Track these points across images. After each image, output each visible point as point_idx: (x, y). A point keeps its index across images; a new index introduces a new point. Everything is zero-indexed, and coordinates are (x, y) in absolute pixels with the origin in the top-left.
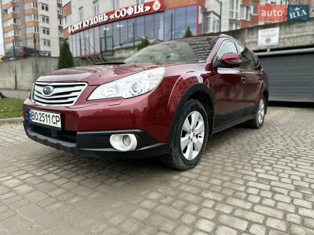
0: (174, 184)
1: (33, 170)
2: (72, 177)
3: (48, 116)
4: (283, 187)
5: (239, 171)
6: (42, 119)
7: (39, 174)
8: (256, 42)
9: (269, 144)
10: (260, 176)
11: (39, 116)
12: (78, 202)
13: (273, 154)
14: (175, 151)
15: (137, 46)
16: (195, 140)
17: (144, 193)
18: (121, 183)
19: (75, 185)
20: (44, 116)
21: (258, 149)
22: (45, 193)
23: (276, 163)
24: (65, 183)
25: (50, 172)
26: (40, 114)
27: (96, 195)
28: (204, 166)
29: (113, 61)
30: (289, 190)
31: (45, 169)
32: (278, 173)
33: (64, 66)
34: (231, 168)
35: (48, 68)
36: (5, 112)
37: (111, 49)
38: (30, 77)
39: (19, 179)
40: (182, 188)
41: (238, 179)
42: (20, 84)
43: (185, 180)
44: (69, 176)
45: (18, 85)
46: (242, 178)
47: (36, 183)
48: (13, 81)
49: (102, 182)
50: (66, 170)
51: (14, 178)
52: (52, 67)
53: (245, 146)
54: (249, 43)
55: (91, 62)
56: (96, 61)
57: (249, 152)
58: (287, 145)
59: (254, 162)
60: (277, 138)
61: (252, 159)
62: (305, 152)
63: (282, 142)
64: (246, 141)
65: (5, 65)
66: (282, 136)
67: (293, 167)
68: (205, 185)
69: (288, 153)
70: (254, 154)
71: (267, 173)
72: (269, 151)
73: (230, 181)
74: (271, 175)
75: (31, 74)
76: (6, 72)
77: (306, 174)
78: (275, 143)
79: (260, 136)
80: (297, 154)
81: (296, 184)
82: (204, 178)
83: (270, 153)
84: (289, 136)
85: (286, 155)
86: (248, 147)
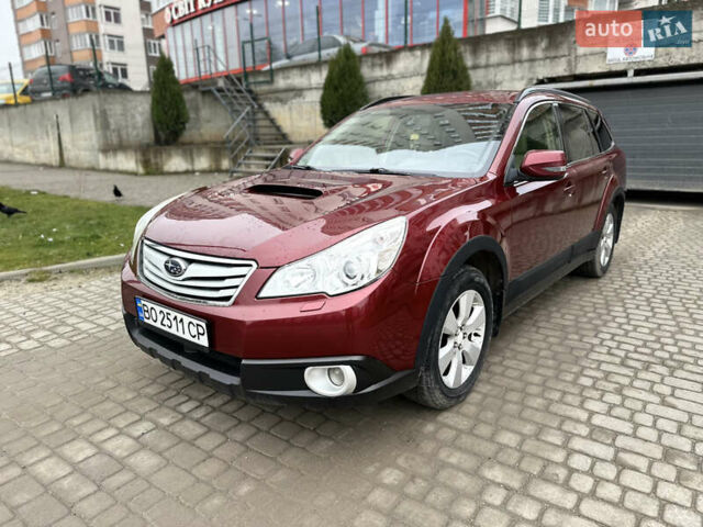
1: (151, 411)
2: (229, 430)
3: (179, 319)
4: (640, 451)
5: (554, 408)
6: (166, 322)
7: (165, 421)
8: (604, 55)
9: (620, 326)
10: (597, 420)
11: (160, 317)
12: (251, 493)
13: (627, 357)
14: (428, 379)
15: (326, 62)
16: (467, 345)
17: (371, 469)
18: (325, 444)
19: (238, 449)
20: (171, 318)
21: (596, 341)
22: (185, 470)
23: (631, 385)
24: (219, 446)
25: (185, 416)
26: (161, 312)
27: (281, 476)
28: (486, 396)
29: (272, 96)
30: (652, 461)
31: (174, 409)
32: (633, 414)
33: (166, 113)
34: (539, 401)
35: (129, 119)
36: (57, 244)
37: (267, 68)
38: (91, 140)
39: (129, 436)
40: (443, 455)
41: (552, 431)
42: (70, 154)
43: (447, 434)
44: (223, 427)
45: (65, 156)
46: (559, 429)
47: (165, 444)
48: (54, 147)
49: (287, 441)
50: (214, 409)
51: (120, 432)
52: (137, 116)
53: (568, 333)
54: (585, 55)
55: (224, 102)
56: (235, 97)
57: (576, 353)
58: (659, 329)
59: (586, 381)
60: (637, 308)
61: (581, 374)
62: (694, 349)
63: (646, 321)
64: (572, 317)
65: (34, 110)
66: (648, 301)
67: (665, 395)
68: (487, 448)
69: (658, 354)
70: (587, 357)
71: (609, 414)
72: (618, 348)
73: (536, 437)
74: (619, 418)
75: (93, 131)
76: (37, 127)
77: (690, 414)
78: (633, 323)
79: (601, 301)
80: (676, 357)
81: (666, 442)
82: (484, 430)
83: (621, 353)
84: (665, 301)
85: (652, 360)
86: (576, 337)
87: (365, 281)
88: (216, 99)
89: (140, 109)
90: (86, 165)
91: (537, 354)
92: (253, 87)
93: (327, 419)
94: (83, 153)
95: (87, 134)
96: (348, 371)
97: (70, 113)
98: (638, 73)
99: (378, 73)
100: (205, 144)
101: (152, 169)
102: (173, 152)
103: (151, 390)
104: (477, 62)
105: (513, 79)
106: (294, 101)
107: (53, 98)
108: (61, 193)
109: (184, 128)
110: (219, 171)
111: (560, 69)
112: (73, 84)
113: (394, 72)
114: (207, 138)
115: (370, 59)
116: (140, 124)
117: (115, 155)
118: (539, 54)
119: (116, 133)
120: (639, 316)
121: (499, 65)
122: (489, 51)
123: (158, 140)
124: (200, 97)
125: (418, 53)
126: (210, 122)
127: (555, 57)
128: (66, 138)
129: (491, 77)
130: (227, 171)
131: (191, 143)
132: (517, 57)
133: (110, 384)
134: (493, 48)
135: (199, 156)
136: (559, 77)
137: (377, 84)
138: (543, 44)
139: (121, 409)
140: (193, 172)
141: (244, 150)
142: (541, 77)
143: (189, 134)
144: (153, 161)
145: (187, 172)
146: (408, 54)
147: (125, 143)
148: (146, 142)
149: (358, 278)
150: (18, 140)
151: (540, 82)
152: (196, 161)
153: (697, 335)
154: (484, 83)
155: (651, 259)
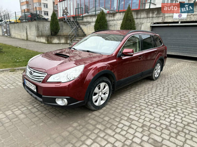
0: (87, 119)
1: (27, 105)
2: (43, 111)
3: (31, 85)
4: (137, 125)
6: (29, 85)
7: (30, 108)
8: (172, 16)
9: (152, 94)
10: (131, 117)
12: (42, 125)
13: (148, 102)
15: (97, 15)
16: (103, 96)
17: (72, 123)
18: (64, 116)
19: (44, 115)
21: (143, 97)
22: (30, 119)
23: (145, 109)
25: (35, 107)
26: (28, 83)
27: (51, 122)
28: (107, 108)
29: (83, 23)
30: (138, 127)
31: (33, 105)
32: (141, 116)
33: (53, 27)
34: (120, 111)
35: (44, 28)
36: (19, 62)
37: (82, 16)
38: (34, 33)
39: (21, 110)
40: (89, 121)
41: (118, 118)
42: (29, 37)
43: (93, 116)
44: (42, 110)
45: (28, 38)
46: (120, 118)
47: (27, 113)
48: (25, 35)
49: (55, 115)
50: (42, 106)
51: (19, 109)
52: (46, 27)
53: (137, 94)
54: (167, 17)
55: (69, 25)
56: (72, 24)
57: (136, 100)
58: (162, 95)
59: (134, 107)
60: (160, 89)
61: (134, 105)
62: (167, 101)
63: (160, 93)
64: (141, 90)
65: (21, 25)
66: (164, 88)
67: (152, 112)
68: (100, 120)
69: (157, 102)
70: (138, 101)
71: (135, 115)
72: (148, 99)
73: (114, 119)
74: (136, 116)
75: (35, 31)
76: (21, 29)
77: (155, 117)
78: (156, 93)
79: (151, 87)
80: (161, 103)
81: (144, 123)
82: (102, 116)
83: (147, 101)
84: (168, 88)
85: (154, 103)
86: (138, 96)
87: (71, 80)
88: (67, 24)
89: (47, 26)
90: (33, 40)
91: (125, 99)
92: (78, 21)
93: (67, 111)
94: (32, 37)
95: (33, 32)
96: (65, 100)
97: (30, 26)
98: (182, 22)
99: (111, 19)
100: (64, 36)
101: (49, 42)
102: (55, 38)
103: (29, 100)
104: (138, 17)
105: (147, 22)
106: (88, 25)
107: (26, 22)
108: (24, 48)
109: (58, 31)
110: (67, 43)
111: (160, 20)
112: (31, 18)
113: (115, 19)
114: (65, 34)
115: (109, 15)
116: (47, 30)
117: (40, 38)
118: (155, 16)
119: (41, 32)
120: (158, 91)
121: (143, 18)
123: (52, 34)
124: (63, 23)
125: (122, 14)
126: (66, 30)
127: (159, 17)
128: (28, 33)
129: (141, 21)
130: (69, 44)
131: (61, 36)
132: (148, 16)
133: (21, 98)
134: (142, 13)
135: (62, 39)
136: (160, 22)
137: (110, 22)
138: (156, 13)
139: (21, 104)
140: (60, 43)
141: (74, 38)
142: (155, 22)
143: (59, 33)
144: (50, 40)
145: (58, 43)
146: (119, 14)
147: (43, 35)
148: (48, 34)
149: (70, 79)
150: (17, 32)
151: (155, 24)
152: (61, 41)
153: (171, 98)
154: (139, 23)
155: (172, 76)
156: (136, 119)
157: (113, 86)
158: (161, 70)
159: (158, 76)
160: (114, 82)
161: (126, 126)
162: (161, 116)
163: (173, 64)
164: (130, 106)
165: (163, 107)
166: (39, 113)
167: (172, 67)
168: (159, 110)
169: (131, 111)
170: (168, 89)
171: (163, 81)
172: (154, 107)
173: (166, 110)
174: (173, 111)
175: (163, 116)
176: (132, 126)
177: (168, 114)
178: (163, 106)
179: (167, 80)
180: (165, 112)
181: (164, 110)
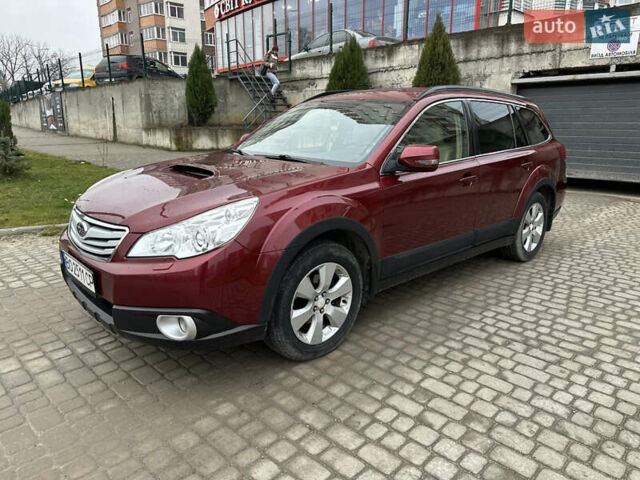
0: (269, 389)
1: (75, 342)
2: (124, 361)
3: (82, 270)
4: (445, 412)
5: (395, 370)
6: (77, 272)
7: (81, 350)
8: (587, 50)
9: (511, 306)
10: (426, 384)
11: (74, 268)
12: (111, 409)
13: (495, 334)
15: (335, 54)
16: (330, 310)
17: (213, 402)
19: (119, 375)
20: (79, 269)
21: (477, 317)
22: (74, 387)
24: (108, 373)
25: (98, 348)
26: (74, 263)
27: (142, 399)
28: (346, 354)
29: (287, 84)
30: (450, 420)
31: (93, 342)
32: (463, 381)
33: (196, 97)
34: (388, 362)
35: (168, 102)
37: (287, 59)
38: (137, 118)
39: (50, 359)
40: (276, 398)
41: (382, 388)
42: (122, 130)
43: (294, 380)
44: (121, 359)
45: (118, 133)
46: (388, 387)
47: (70, 367)
48: (110, 125)
49: (163, 375)
50: (122, 345)
51: (45, 355)
52: (174, 99)
53: (457, 308)
54: (569, 50)
55: (247, 89)
56: (256, 85)
57: (450, 326)
58: (546, 312)
59: (441, 350)
60: (540, 292)
61: (442, 344)
62: (565, 332)
63: (539, 304)
64: (471, 295)
65: (96, 93)
66: (555, 286)
67: (505, 369)
68: (317, 395)
69: (528, 333)
70: (458, 330)
71: (441, 379)
72: (493, 325)
73: (364, 391)
74: (447, 384)
75: (139, 113)
76: (98, 108)
77: (516, 387)
78: (525, 304)
79: (510, 283)
80: (542, 338)
81: (475, 407)
82: (324, 381)
83: (492, 330)
84: (571, 288)
85: (518, 338)
86: (461, 312)
87: (211, 247)
88: (241, 86)
89: (177, 94)
90: (133, 141)
91: (414, 325)
94: (131, 130)
95: (134, 115)
96: (188, 320)
97: (123, 96)
98: (620, 68)
99: (381, 64)
100: (231, 125)
101: (183, 147)
102: (201, 132)
103: (83, 326)
104: (469, 55)
105: (501, 73)
106: (307, 89)
107: (111, 83)
109: (212, 111)
111: (546, 64)
112: (129, 71)
113: (394, 64)
114: (233, 121)
115: (374, 52)
116: (177, 107)
117: (155, 134)
118: (526, 48)
119: (157, 114)
120: (535, 296)
121: (488, 59)
122: (480, 46)
123: (191, 121)
124: (228, 85)
125: (416, 47)
126: (236, 106)
127: (542, 52)
128: (118, 116)
129: (481, 70)
131: (219, 125)
132: (505, 52)
133: (57, 319)
134: (484, 43)
135: (223, 136)
136: (544, 71)
137: (379, 74)
139: (55, 339)
142: (527, 71)
143: (215, 118)
144: (184, 139)
145: (211, 150)
146: (407, 48)
147: (163, 123)
148: (180, 122)
149: (204, 246)
150: (84, 118)
151: (527, 75)
152: (221, 141)
153: (578, 320)
154: (475, 76)
155: (588, 248)
156: (447, 391)
157: (369, 275)
158: (547, 227)
159: (534, 246)
160: (370, 263)
161: (407, 416)
162: (537, 383)
163: (593, 211)
164: (428, 346)
165: (547, 352)
166: (110, 366)
167: (588, 221)
168: (533, 362)
169: (429, 363)
170: (571, 291)
171: (553, 264)
172: (516, 352)
173: (559, 363)
174: (583, 367)
175: (547, 383)
176: (430, 417)
177: (564, 376)
178: (547, 347)
179: (567, 262)
180: (554, 369)
181: (550, 363)
